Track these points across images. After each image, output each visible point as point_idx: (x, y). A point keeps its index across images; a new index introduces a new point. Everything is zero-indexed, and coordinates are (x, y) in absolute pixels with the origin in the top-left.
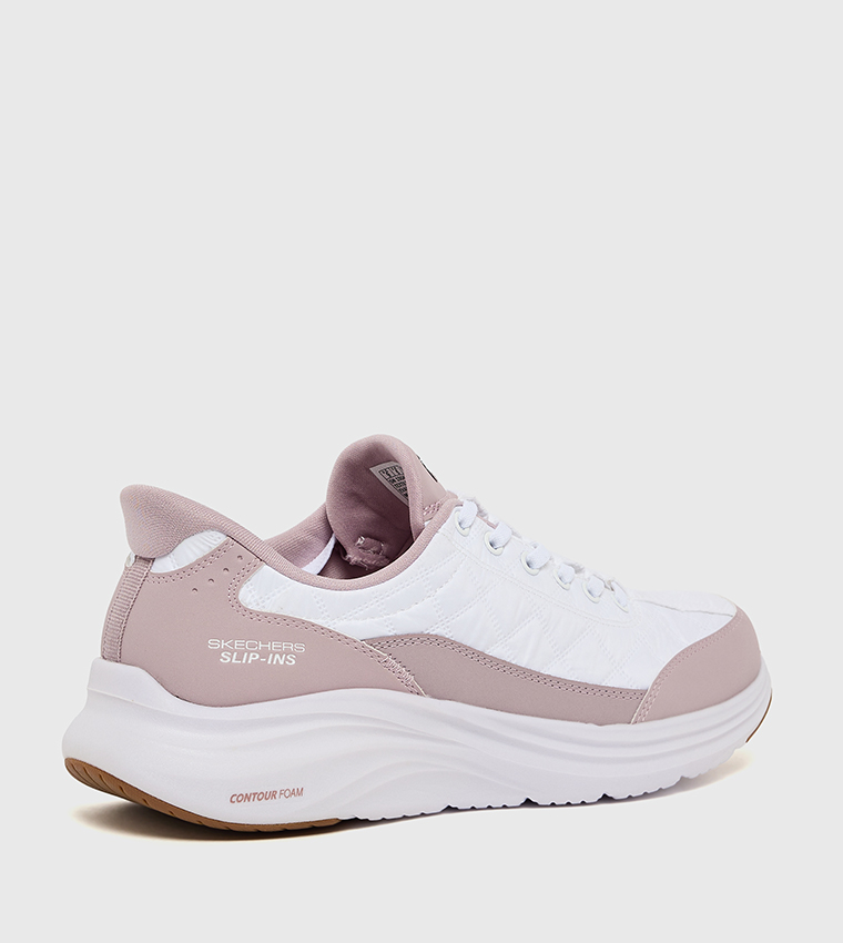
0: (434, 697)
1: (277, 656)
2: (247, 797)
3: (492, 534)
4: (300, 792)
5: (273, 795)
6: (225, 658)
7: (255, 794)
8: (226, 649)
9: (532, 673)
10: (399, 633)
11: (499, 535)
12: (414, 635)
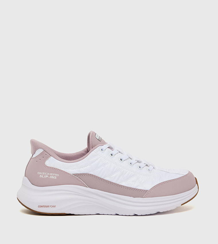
0: (91, 188)
1: (52, 176)
2: (42, 206)
3: (112, 152)
4: (55, 206)
5: (48, 206)
6: (41, 176)
7: (44, 206)
8: (41, 174)
9: (116, 184)
10: (81, 173)
11: (113, 152)
12: (85, 174)
